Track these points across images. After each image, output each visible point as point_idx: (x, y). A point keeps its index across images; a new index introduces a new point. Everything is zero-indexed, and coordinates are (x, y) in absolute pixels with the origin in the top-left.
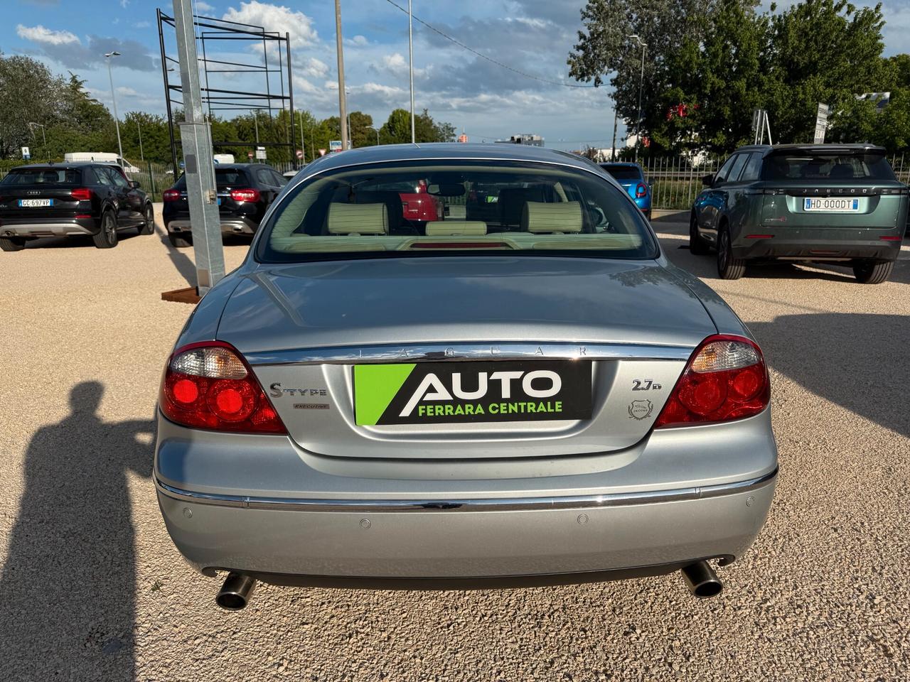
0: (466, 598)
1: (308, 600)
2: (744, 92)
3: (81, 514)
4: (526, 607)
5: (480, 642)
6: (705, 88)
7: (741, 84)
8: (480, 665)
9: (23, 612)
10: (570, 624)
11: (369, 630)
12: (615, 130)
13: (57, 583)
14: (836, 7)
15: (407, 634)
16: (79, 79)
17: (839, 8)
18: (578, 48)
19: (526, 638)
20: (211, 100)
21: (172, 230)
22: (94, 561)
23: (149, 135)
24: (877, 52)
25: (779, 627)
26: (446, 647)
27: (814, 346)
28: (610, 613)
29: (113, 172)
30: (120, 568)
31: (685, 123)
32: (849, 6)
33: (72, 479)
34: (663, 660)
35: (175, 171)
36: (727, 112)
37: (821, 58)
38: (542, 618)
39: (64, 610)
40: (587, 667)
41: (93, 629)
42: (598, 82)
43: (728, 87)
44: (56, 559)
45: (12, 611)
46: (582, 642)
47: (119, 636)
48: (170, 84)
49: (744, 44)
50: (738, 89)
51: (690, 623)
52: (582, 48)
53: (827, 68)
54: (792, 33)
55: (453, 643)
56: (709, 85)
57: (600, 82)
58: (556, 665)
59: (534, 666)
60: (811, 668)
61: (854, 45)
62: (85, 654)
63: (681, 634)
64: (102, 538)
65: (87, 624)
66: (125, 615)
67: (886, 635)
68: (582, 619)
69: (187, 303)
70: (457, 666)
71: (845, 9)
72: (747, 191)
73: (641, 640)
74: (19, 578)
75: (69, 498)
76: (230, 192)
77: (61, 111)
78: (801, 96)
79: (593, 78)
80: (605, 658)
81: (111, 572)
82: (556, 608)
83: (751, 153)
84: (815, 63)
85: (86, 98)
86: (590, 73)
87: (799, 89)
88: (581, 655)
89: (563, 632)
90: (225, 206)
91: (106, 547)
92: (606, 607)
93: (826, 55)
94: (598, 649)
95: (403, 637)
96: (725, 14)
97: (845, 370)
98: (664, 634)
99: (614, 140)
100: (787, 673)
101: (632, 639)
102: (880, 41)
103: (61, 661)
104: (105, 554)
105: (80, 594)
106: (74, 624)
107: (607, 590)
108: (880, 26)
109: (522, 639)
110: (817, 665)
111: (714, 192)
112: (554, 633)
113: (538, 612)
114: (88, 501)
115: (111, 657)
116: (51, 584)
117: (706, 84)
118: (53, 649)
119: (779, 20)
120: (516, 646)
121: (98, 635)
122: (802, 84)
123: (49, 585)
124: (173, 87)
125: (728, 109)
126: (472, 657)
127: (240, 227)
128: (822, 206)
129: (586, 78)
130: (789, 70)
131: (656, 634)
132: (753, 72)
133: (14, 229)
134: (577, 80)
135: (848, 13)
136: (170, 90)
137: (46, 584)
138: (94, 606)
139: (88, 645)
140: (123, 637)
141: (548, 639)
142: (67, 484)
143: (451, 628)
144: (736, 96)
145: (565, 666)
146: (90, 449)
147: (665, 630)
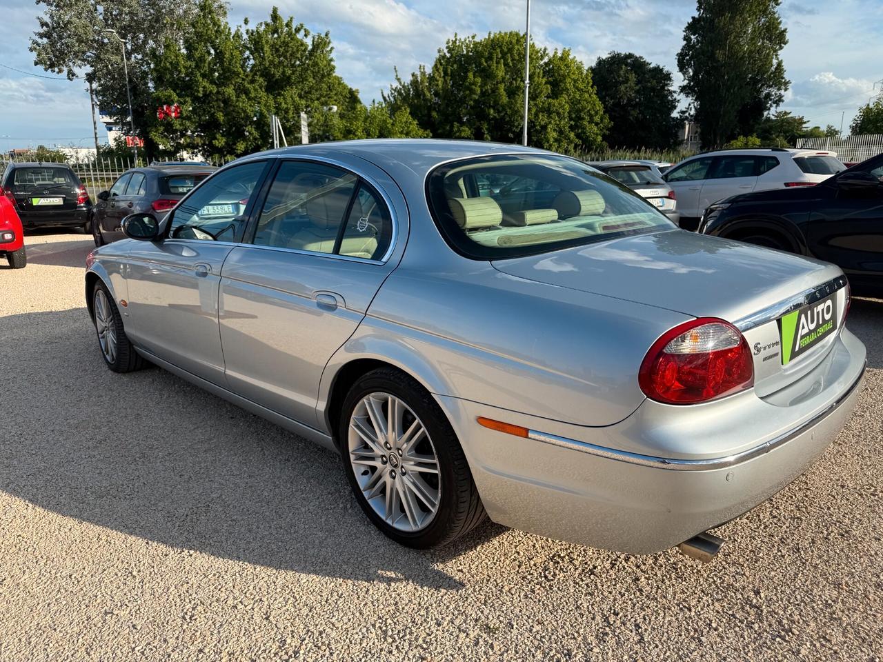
2: (234, 98)
6: (198, 92)
7: (230, 91)
12: (95, 128)
14: (295, 30)
17: (298, 30)
18: (41, 36)
24: (331, 72)
31: (183, 125)
32: (305, 30)
36: (221, 117)
37: (293, 73)
42: (71, 75)
43: (218, 92)
49: (227, 53)
50: (229, 95)
52: (47, 35)
53: (299, 82)
54: (266, 48)
56: (201, 89)
57: (73, 75)
61: (316, 64)
71: (302, 32)
78: (283, 105)
79: (65, 69)
84: (289, 78)
86: (61, 64)
87: (280, 99)
93: (296, 70)
96: (203, 21)
99: (96, 138)
102: (332, 63)
108: (331, 50)
117: (199, 88)
119: (252, 34)
122: (283, 95)
125: (221, 114)
129: (56, 69)
130: (269, 81)
132: (238, 80)
134: (46, 70)
135: (306, 36)
144: (226, 101)
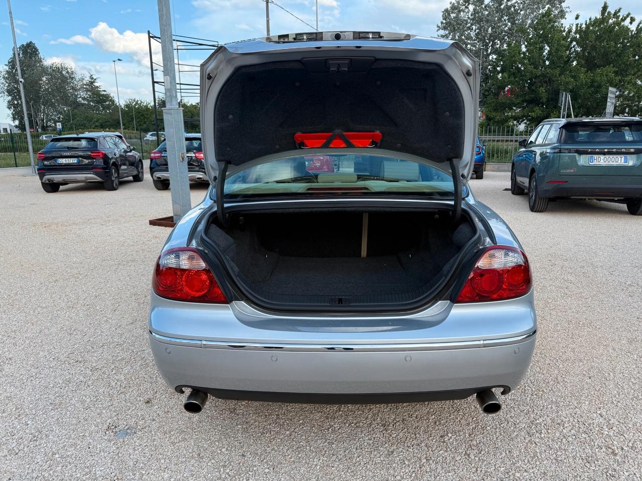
0: (341, 413)
1: (241, 411)
3: (100, 357)
4: (379, 419)
5: (348, 439)
8: (347, 452)
9: (68, 413)
10: (406, 429)
11: (278, 429)
13: (88, 397)
14: (622, 19)
15: (302, 432)
16: (94, 77)
17: (624, 19)
19: (377, 437)
20: (182, 91)
21: (155, 179)
22: (109, 385)
23: (141, 114)
25: (543, 436)
26: (326, 441)
27: (592, 258)
28: (432, 424)
29: (117, 140)
30: (125, 389)
32: (631, 18)
33: (94, 337)
34: (464, 452)
35: (158, 138)
38: (388, 426)
39: (92, 413)
40: (415, 455)
41: (110, 424)
44: (86, 384)
45: (61, 412)
46: (413, 440)
47: (126, 428)
48: (155, 80)
51: (484, 431)
55: (330, 438)
58: (395, 453)
59: (381, 453)
60: (561, 460)
62: (106, 438)
63: (478, 437)
64: (114, 372)
65: (106, 420)
66: (129, 417)
67: (614, 442)
68: (414, 427)
69: (166, 227)
70: (333, 451)
71: (628, 20)
72: (548, 151)
73: (451, 440)
74: (65, 393)
75: (93, 348)
76: (194, 153)
77: (82, 98)
80: (427, 450)
81: (120, 392)
82: (398, 420)
83: (552, 125)
85: (99, 89)
88: (412, 448)
89: (401, 434)
90: (191, 162)
91: (117, 377)
92: (430, 420)
94: (423, 444)
95: (300, 434)
97: (612, 274)
98: (467, 437)
100: (544, 463)
101: (446, 439)
103: (91, 441)
104: (116, 381)
105: (102, 404)
106: (99, 421)
107: (432, 410)
109: (374, 438)
110: (565, 459)
111: (527, 151)
112: (395, 435)
113: (386, 422)
114: (105, 350)
115: (122, 440)
116: (84, 398)
118: (87, 434)
120: (371, 442)
121: (113, 427)
123: (82, 398)
124: (157, 82)
126: (342, 447)
127: (201, 176)
128: (602, 161)
131: (461, 437)
133: (53, 178)
135: (631, 23)
136: (155, 84)
137: (81, 397)
138: (111, 411)
139: (107, 432)
140: (128, 429)
141: (391, 438)
142: (91, 339)
143: (330, 430)
145: (401, 454)
146: (105, 319)
147: (467, 435)
